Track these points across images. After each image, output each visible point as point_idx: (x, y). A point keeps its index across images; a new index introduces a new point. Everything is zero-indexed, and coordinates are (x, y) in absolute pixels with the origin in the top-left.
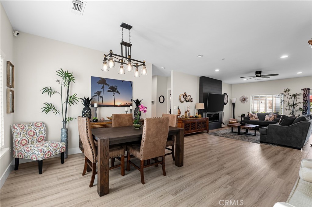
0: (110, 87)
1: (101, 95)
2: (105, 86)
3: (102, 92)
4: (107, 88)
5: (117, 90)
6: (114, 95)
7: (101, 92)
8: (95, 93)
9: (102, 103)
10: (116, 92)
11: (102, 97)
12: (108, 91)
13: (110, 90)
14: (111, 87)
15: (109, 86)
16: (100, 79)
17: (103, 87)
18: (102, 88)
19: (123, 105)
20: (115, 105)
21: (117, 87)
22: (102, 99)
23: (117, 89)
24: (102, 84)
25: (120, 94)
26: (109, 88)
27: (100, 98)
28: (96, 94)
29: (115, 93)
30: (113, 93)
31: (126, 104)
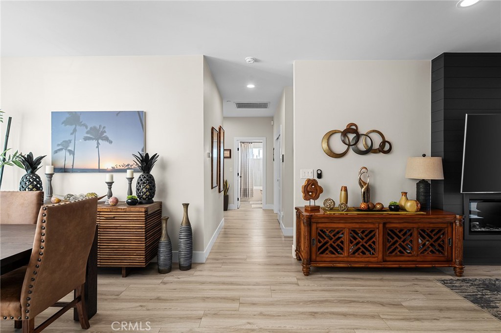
0: (89, 129)
1: (71, 148)
2: (78, 127)
3: (73, 142)
4: (82, 132)
5: (105, 134)
6: (98, 147)
7: (70, 141)
8: (59, 145)
9: (73, 166)
10: (102, 140)
11: (72, 153)
12: (86, 139)
13: (89, 135)
14: (91, 128)
15: (87, 128)
16: (68, 116)
17: (75, 130)
18: (72, 134)
19: (119, 168)
20: (100, 168)
21: (104, 127)
22: (72, 156)
23: (105, 132)
24: (71, 124)
25: (111, 142)
26: (87, 133)
27: (68, 154)
28: (60, 147)
29: (100, 141)
30: (95, 142)
31: (128, 165)
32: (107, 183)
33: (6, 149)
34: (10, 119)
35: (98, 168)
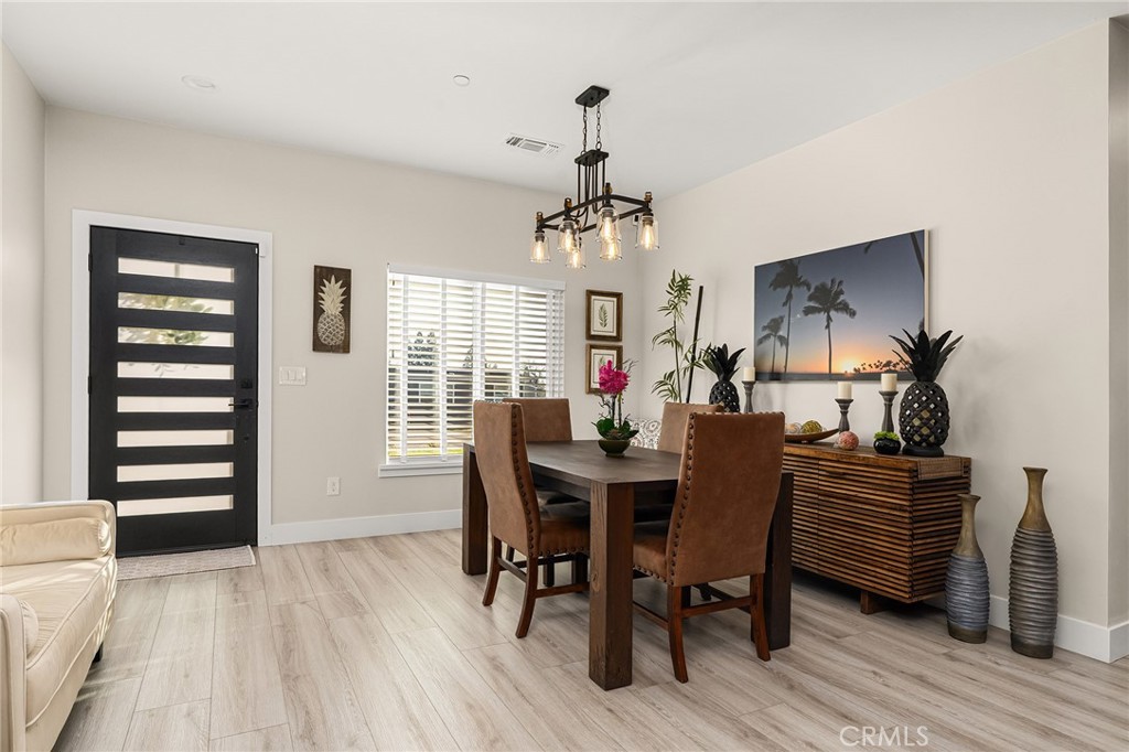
0: (812, 290)
1: (782, 333)
2: (795, 290)
3: (786, 320)
5: (842, 298)
6: (828, 327)
7: (782, 318)
8: (765, 328)
9: (786, 367)
10: (837, 310)
11: (784, 341)
12: (808, 311)
13: (812, 304)
14: (817, 288)
15: (809, 289)
16: (779, 269)
17: (790, 296)
18: (784, 304)
19: (868, 370)
20: (833, 372)
21: (840, 283)
22: (784, 347)
23: (842, 292)
24: (784, 286)
25: (853, 314)
26: (810, 299)
27: (778, 344)
28: (767, 332)
29: (833, 313)
30: (823, 316)
31: (888, 364)
32: (838, 401)
33: (695, 339)
34: (701, 288)
35: (827, 371)
